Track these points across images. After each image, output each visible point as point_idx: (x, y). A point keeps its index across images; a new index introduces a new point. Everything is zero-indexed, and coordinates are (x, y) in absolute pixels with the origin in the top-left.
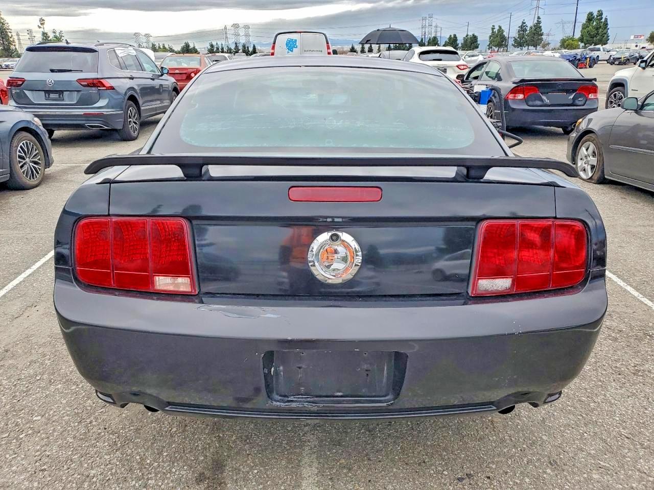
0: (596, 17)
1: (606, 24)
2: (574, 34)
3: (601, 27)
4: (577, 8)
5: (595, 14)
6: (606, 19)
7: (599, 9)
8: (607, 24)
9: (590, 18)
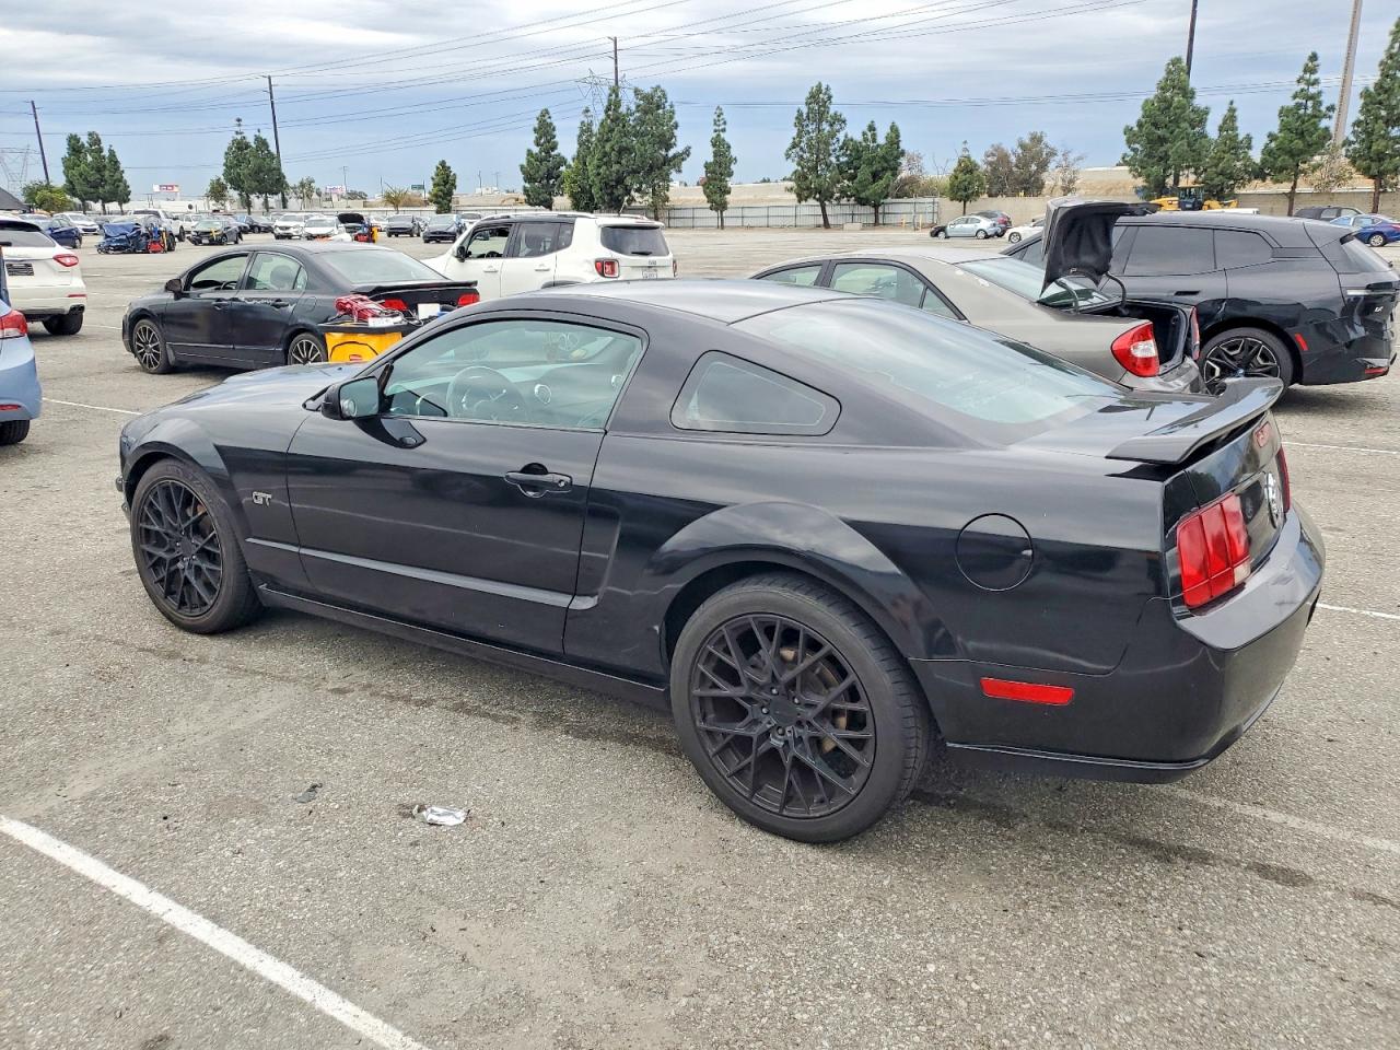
0: (87, 145)
1: (114, 162)
2: (47, 178)
3: (105, 166)
4: (37, 123)
5: (84, 140)
6: (112, 153)
7: (91, 131)
8: (117, 162)
9: (75, 147)
